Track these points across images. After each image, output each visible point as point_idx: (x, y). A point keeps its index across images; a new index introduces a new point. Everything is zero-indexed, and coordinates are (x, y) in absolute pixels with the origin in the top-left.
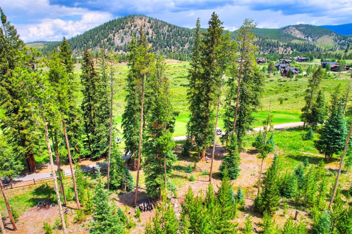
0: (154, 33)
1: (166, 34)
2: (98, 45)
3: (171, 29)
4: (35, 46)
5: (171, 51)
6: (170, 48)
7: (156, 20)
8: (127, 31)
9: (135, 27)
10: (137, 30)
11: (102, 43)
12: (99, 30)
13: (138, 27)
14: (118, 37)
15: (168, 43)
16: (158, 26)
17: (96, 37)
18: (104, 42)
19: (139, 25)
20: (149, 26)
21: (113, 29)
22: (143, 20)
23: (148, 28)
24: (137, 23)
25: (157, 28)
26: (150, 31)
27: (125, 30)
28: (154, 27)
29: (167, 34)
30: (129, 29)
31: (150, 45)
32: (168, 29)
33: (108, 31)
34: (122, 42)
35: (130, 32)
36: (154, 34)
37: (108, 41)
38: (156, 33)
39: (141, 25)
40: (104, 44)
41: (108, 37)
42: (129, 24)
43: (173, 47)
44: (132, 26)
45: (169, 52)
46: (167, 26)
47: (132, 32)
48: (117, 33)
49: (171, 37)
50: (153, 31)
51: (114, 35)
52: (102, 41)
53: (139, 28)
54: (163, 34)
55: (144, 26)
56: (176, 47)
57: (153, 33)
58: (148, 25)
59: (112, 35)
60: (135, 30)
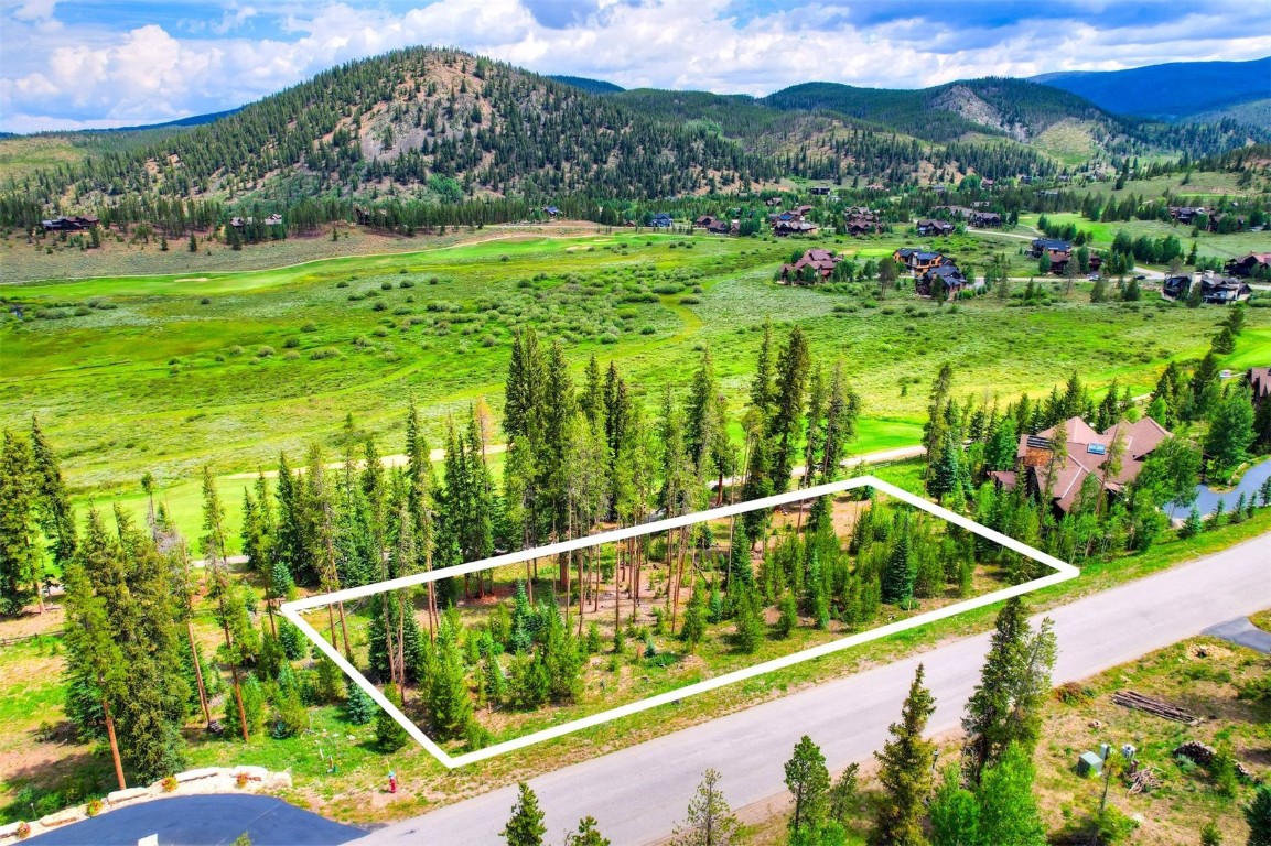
0: (497, 114)
1: (539, 118)
2: (302, 159)
3: (557, 102)
4: (39, 149)
5: (562, 180)
6: (558, 168)
7: (500, 65)
8: (404, 108)
9: (429, 95)
10: (438, 103)
11: (316, 151)
12: (298, 103)
13: (442, 95)
14: (373, 129)
15: (547, 152)
16: (511, 90)
17: (291, 127)
18: (322, 148)
19: (444, 85)
20: (480, 90)
21: (349, 101)
22: (459, 66)
23: (477, 98)
24: (435, 78)
25: (507, 97)
26: (486, 109)
27: (395, 103)
28: (496, 94)
29: (543, 119)
30: (410, 99)
31: (489, 158)
32: (547, 100)
33: (332, 108)
34: (387, 146)
35: (414, 110)
36: (499, 120)
37: (336, 144)
38: (505, 116)
39: (450, 86)
40: (324, 156)
41: (337, 129)
42: (410, 84)
43: (566, 166)
44: (418, 90)
45: (554, 181)
46: (543, 91)
47: (420, 110)
48: (369, 114)
49: (559, 128)
50: (494, 106)
51: (357, 122)
52: (316, 143)
53: (446, 96)
54: (530, 120)
55: (463, 90)
56: (578, 164)
57: (493, 114)
58: (477, 85)
59: (349, 120)
60: (431, 106)
